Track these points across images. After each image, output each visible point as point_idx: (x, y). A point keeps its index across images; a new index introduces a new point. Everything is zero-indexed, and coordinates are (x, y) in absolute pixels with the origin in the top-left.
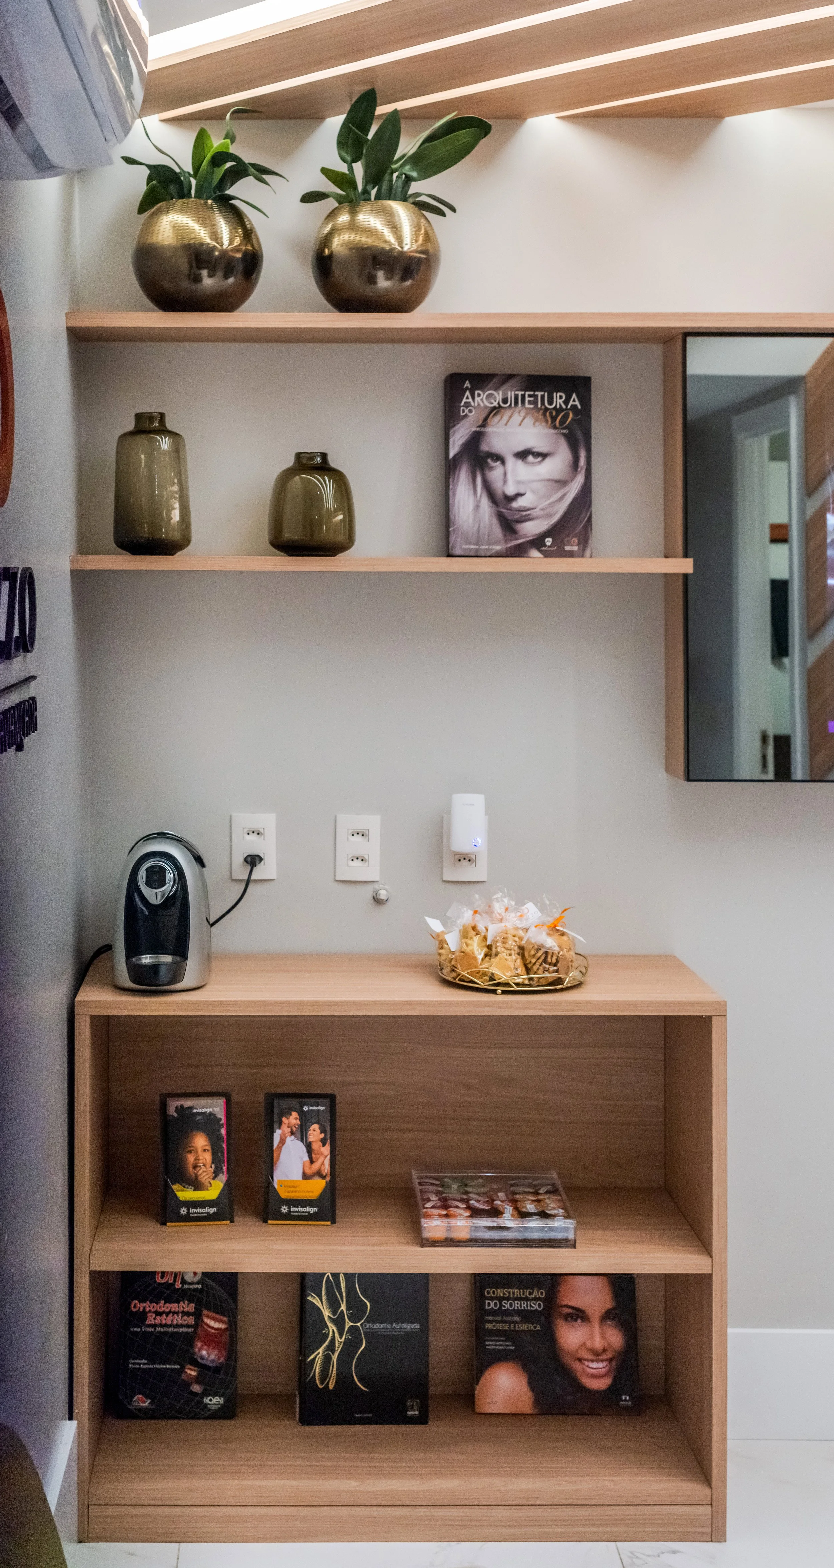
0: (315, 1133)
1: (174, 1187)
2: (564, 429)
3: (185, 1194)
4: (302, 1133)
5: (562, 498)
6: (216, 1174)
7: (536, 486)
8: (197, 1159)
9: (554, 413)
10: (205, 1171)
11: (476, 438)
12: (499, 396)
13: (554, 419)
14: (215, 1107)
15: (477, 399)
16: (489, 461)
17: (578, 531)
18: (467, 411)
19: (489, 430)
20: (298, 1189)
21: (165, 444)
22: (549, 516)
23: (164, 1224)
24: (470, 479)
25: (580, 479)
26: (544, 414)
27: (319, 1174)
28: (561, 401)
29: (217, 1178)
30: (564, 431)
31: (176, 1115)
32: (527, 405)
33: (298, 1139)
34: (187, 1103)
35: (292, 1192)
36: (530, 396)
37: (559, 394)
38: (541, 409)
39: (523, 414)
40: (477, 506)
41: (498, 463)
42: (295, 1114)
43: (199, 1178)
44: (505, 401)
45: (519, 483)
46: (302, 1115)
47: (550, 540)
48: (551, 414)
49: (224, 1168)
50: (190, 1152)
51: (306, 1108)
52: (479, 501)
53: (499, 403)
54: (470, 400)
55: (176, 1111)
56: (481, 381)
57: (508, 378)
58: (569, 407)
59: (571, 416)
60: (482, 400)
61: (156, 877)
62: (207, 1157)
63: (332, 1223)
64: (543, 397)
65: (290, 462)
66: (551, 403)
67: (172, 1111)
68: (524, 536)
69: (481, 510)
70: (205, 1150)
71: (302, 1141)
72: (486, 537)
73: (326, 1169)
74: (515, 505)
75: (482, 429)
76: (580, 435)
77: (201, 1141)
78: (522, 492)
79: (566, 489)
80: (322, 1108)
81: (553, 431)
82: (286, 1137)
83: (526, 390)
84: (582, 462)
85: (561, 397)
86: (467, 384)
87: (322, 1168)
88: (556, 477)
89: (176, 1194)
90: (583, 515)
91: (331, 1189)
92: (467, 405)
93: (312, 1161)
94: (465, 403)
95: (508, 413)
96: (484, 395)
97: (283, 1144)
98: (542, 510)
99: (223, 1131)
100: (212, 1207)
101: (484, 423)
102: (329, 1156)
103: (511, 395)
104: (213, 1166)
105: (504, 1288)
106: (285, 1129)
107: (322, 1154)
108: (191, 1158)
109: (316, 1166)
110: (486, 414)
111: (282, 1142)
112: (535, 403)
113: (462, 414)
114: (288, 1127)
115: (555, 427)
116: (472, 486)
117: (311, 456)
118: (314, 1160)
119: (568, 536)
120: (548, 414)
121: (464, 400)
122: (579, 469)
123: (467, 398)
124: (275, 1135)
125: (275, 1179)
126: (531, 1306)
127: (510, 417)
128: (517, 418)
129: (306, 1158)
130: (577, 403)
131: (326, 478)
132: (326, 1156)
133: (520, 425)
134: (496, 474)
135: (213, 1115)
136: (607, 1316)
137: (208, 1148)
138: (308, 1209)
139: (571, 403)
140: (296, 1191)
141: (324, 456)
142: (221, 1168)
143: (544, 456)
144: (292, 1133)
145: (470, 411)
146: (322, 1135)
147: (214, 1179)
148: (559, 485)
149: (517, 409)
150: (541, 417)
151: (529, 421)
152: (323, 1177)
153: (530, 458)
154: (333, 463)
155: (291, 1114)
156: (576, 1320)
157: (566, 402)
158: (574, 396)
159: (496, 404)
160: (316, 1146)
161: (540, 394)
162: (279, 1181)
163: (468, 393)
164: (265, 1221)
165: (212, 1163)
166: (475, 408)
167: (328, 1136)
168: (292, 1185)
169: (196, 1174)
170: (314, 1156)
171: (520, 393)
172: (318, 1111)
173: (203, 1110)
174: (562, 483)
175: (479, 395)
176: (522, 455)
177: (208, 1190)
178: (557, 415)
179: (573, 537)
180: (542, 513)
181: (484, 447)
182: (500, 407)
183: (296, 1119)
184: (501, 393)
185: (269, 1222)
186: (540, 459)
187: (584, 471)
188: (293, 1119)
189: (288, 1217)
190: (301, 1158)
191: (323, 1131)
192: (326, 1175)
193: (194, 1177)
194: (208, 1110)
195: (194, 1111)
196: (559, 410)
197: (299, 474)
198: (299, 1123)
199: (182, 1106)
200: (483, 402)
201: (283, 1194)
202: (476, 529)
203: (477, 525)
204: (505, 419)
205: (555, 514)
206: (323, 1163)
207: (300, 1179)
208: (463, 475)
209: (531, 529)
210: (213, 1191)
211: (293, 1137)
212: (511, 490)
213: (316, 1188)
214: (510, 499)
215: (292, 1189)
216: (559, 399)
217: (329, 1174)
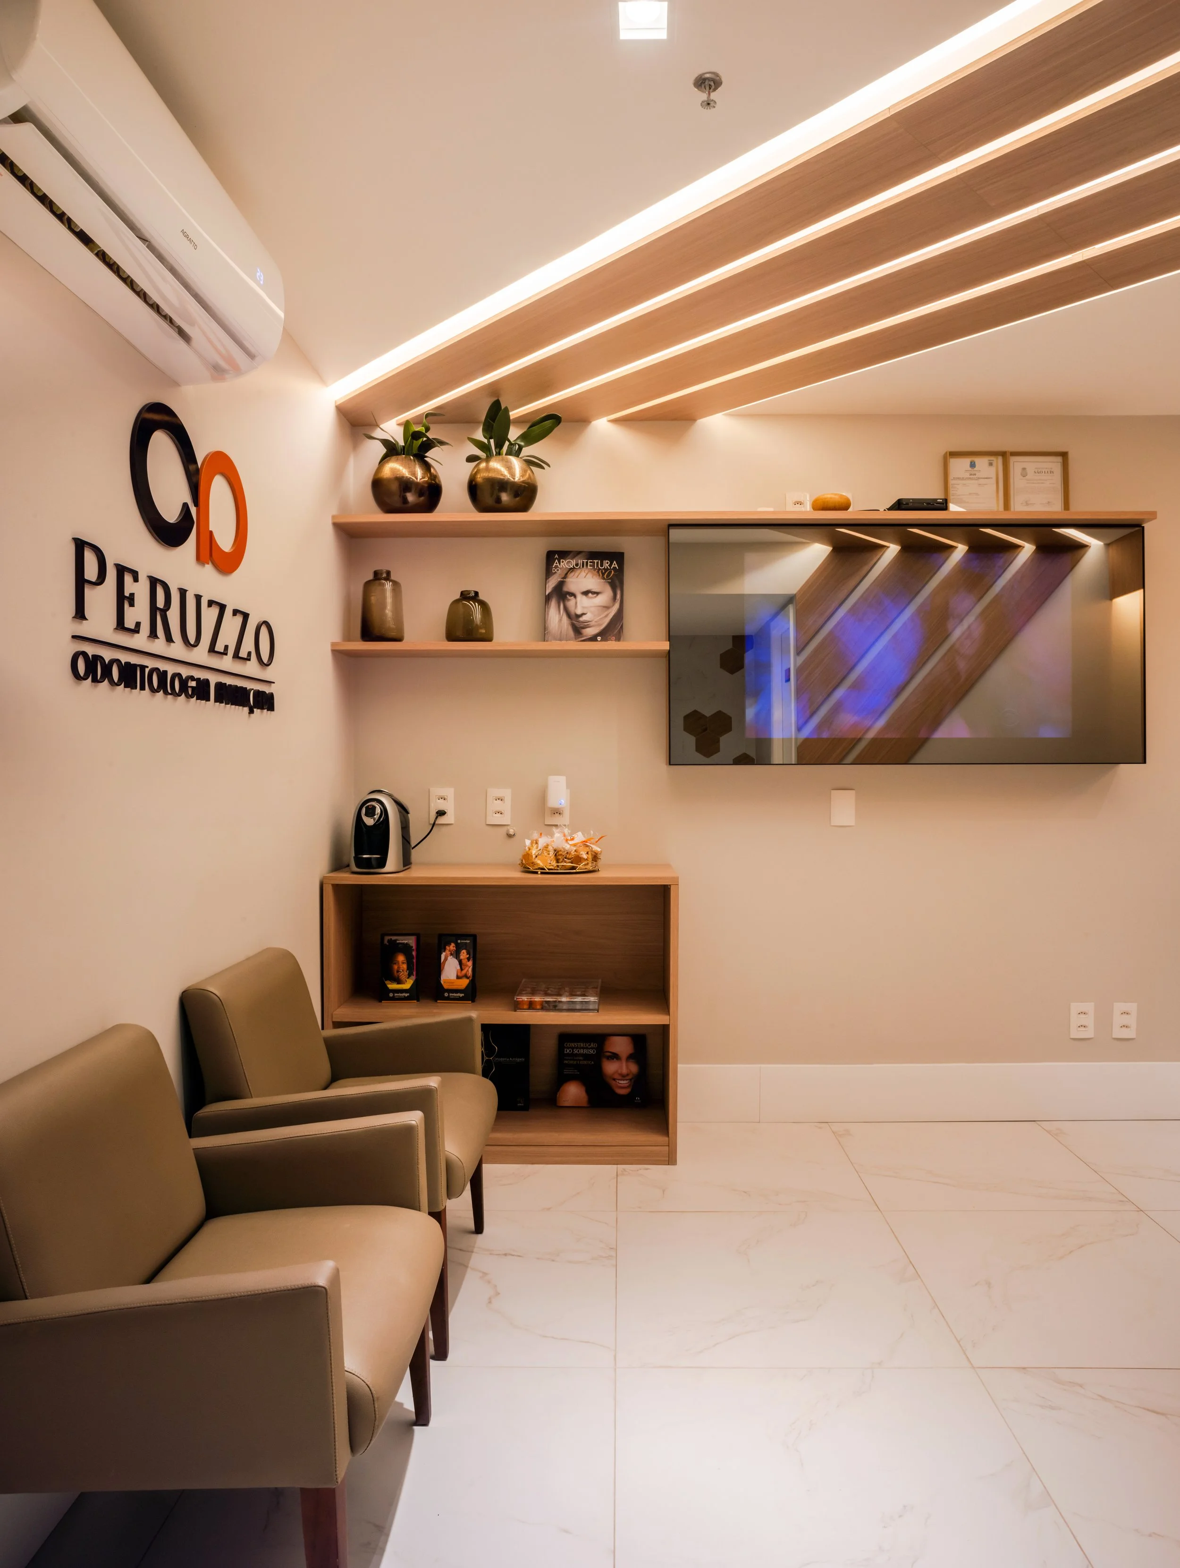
0: (464, 955)
1: (386, 982)
2: (608, 579)
3: (392, 986)
4: (457, 955)
5: (606, 616)
6: (409, 976)
7: (593, 609)
8: (399, 968)
9: (604, 571)
10: (403, 974)
11: (561, 584)
12: (574, 562)
13: (603, 574)
14: (411, 941)
15: (561, 563)
16: (568, 596)
17: (615, 633)
18: (556, 570)
19: (568, 580)
20: (454, 984)
21: (388, 586)
22: (600, 625)
23: (380, 1001)
24: (557, 604)
25: (617, 606)
26: (598, 572)
27: (466, 976)
28: (607, 565)
29: (410, 978)
30: (609, 581)
31: (387, 944)
32: (589, 567)
33: (454, 958)
34: (394, 938)
35: (451, 986)
36: (590, 562)
37: (606, 561)
38: (596, 569)
39: (586, 572)
40: (560, 620)
41: (573, 597)
42: (453, 944)
43: (400, 977)
44: (577, 565)
45: (584, 607)
46: (457, 945)
47: (600, 638)
48: (602, 571)
49: (414, 973)
50: (395, 963)
51: (459, 941)
52: (562, 618)
53: (573, 566)
54: (558, 564)
55: (388, 942)
56: (564, 554)
57: (579, 553)
58: (612, 568)
59: (613, 572)
60: (565, 564)
61: (371, 811)
62: (405, 966)
63: (472, 1002)
64: (598, 563)
65: (458, 596)
66: (602, 566)
67: (386, 942)
68: (586, 636)
69: (563, 622)
70: (403, 963)
71: (457, 958)
72: (565, 636)
73: (470, 973)
74: (581, 619)
75: (564, 580)
76: (617, 583)
77: (401, 958)
78: (585, 612)
79: (610, 610)
80: (468, 941)
81: (603, 581)
82: (448, 957)
83: (588, 559)
84: (618, 597)
85: (607, 563)
86: (556, 556)
87: (468, 973)
88: (605, 604)
89: (387, 986)
90: (618, 624)
91: (473, 983)
92: (556, 567)
93: (462, 969)
94: (555, 566)
95: (578, 571)
96: (565, 562)
97: (446, 960)
98: (596, 622)
99: (414, 953)
100: (407, 993)
101: (565, 576)
102: (471, 967)
103: (580, 562)
104: (408, 971)
105: (575, 1042)
106: (447, 952)
107: (467, 966)
108: (396, 967)
109: (464, 972)
110: (566, 572)
111: (446, 959)
112: (593, 566)
113: (553, 572)
114: (449, 951)
115: (604, 579)
116: (557, 609)
117: (469, 592)
118: (463, 968)
119: (610, 635)
120: (600, 571)
121: (555, 564)
122: (616, 600)
123: (556, 563)
124: (442, 955)
125: (442, 979)
126: (589, 1052)
127: (580, 572)
128: (583, 574)
129: (459, 968)
130: (616, 566)
131: (477, 604)
132: (470, 967)
133: (585, 577)
134: (571, 603)
135: (409, 944)
136: (630, 1057)
137: (405, 962)
138: (458, 995)
139: (613, 566)
140: (454, 985)
141: (476, 593)
142: (412, 973)
143: (597, 593)
144: (451, 954)
145: (558, 570)
146: (468, 956)
147: (408, 978)
148: (605, 609)
149: (583, 569)
150: (597, 573)
151: (590, 575)
152: (468, 978)
153: (590, 595)
154: (481, 597)
155: (451, 944)
156: (613, 1059)
157: (610, 566)
158: (615, 562)
159: (572, 567)
160: (464, 961)
161: (596, 561)
162: (444, 980)
163: (557, 561)
164: (436, 1001)
165: (408, 969)
166: (560, 568)
167: (472, 956)
168: (451, 982)
169: (398, 975)
170: (463, 967)
171: (585, 561)
172: (466, 943)
173: (403, 942)
174: (607, 608)
175: (563, 562)
176: (586, 593)
177: (404, 984)
178: (605, 572)
179: (612, 636)
180: (596, 624)
181: (565, 589)
182: (574, 568)
183: (454, 947)
184: (575, 561)
185: (438, 1001)
186: (595, 595)
187: (619, 602)
188: (452, 947)
189: (448, 998)
190: (456, 968)
191: (468, 953)
192: (470, 977)
193: (397, 976)
194: (406, 942)
195: (398, 942)
196: (606, 570)
197: (461, 602)
198: (455, 948)
199: (391, 939)
200: (565, 566)
201: (446, 986)
202: (559, 632)
203: (560, 630)
204: (577, 574)
205: (603, 624)
206: (468, 970)
207: (455, 978)
208: (553, 603)
209: (590, 632)
210: (407, 985)
211: (452, 957)
212: (579, 612)
213: (464, 983)
214: (578, 616)
215: (451, 984)
216: (606, 564)
217: (471, 976)
